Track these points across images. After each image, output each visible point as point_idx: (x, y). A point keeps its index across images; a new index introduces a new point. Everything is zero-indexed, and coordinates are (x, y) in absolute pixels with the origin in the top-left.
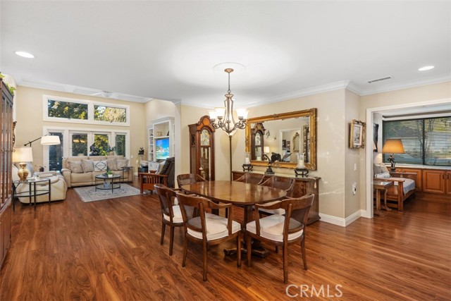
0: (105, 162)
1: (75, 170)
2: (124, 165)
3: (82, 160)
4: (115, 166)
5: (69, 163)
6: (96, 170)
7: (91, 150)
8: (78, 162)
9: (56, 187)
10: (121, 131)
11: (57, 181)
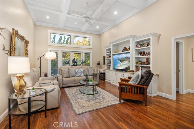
0: (82, 70)
1: (65, 75)
2: (92, 72)
3: (69, 69)
4: (87, 72)
5: (61, 70)
6: (77, 75)
7: (73, 62)
8: (66, 70)
9: (51, 96)
10: (88, 51)
11: (53, 90)
